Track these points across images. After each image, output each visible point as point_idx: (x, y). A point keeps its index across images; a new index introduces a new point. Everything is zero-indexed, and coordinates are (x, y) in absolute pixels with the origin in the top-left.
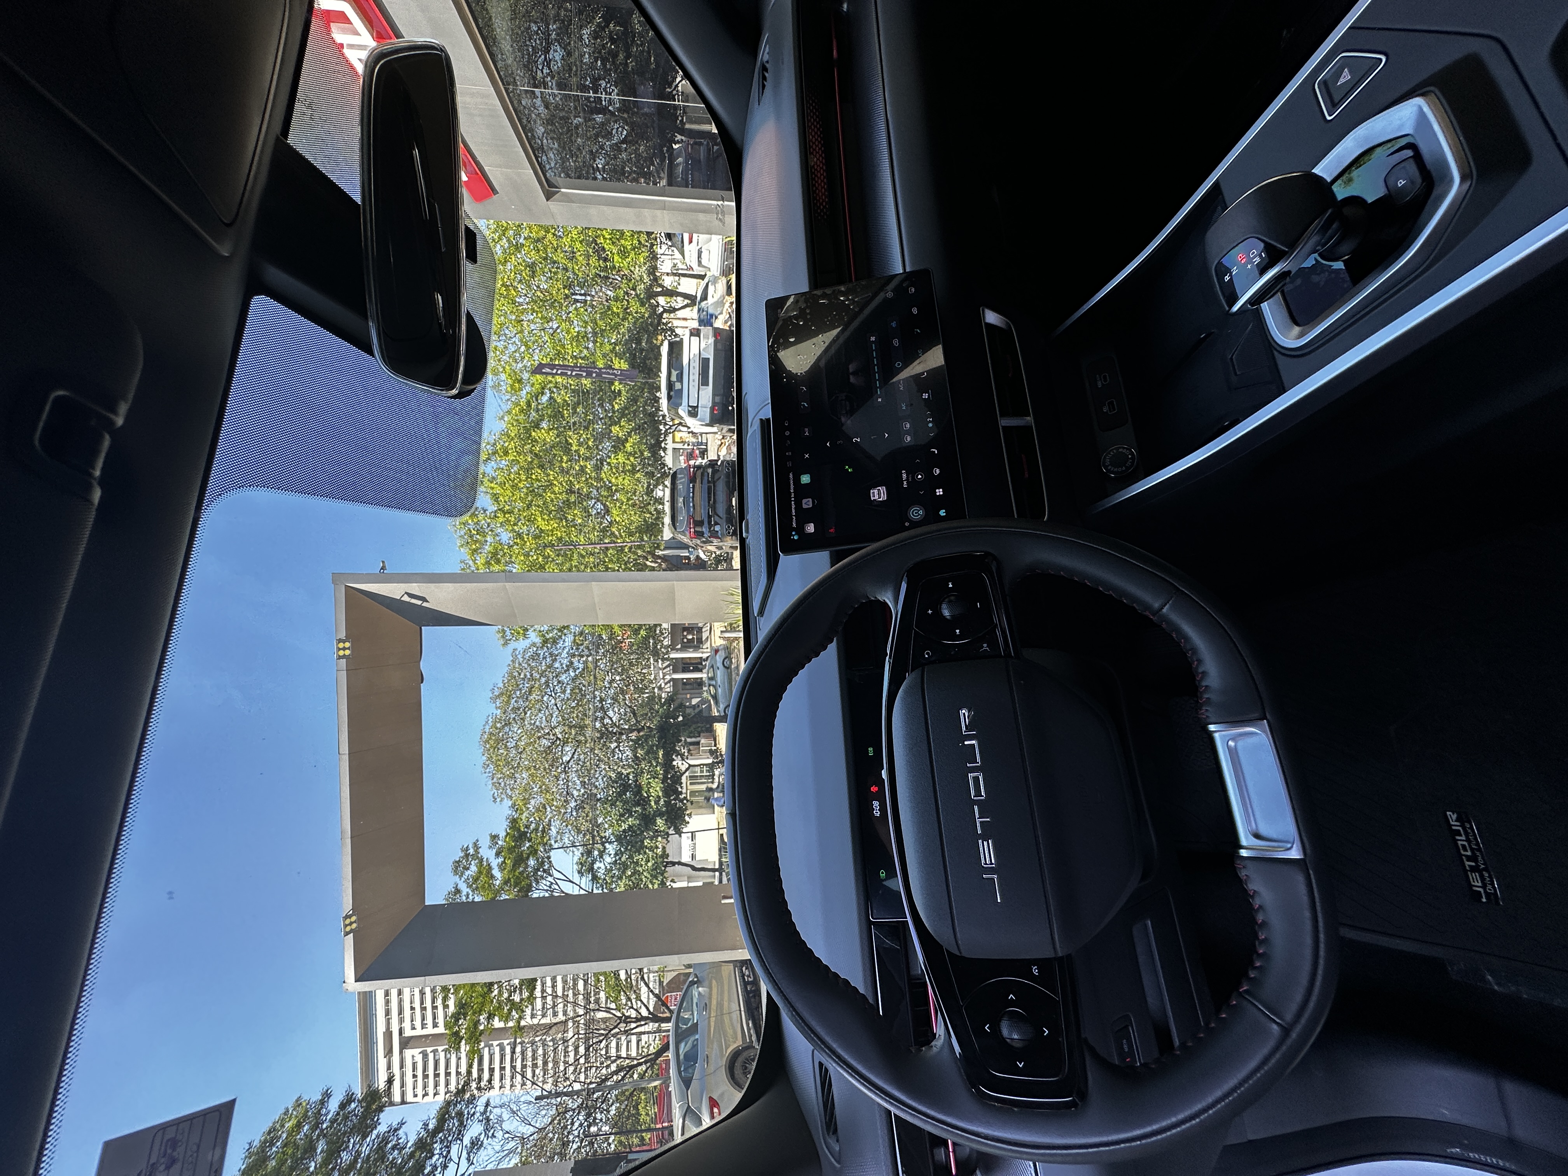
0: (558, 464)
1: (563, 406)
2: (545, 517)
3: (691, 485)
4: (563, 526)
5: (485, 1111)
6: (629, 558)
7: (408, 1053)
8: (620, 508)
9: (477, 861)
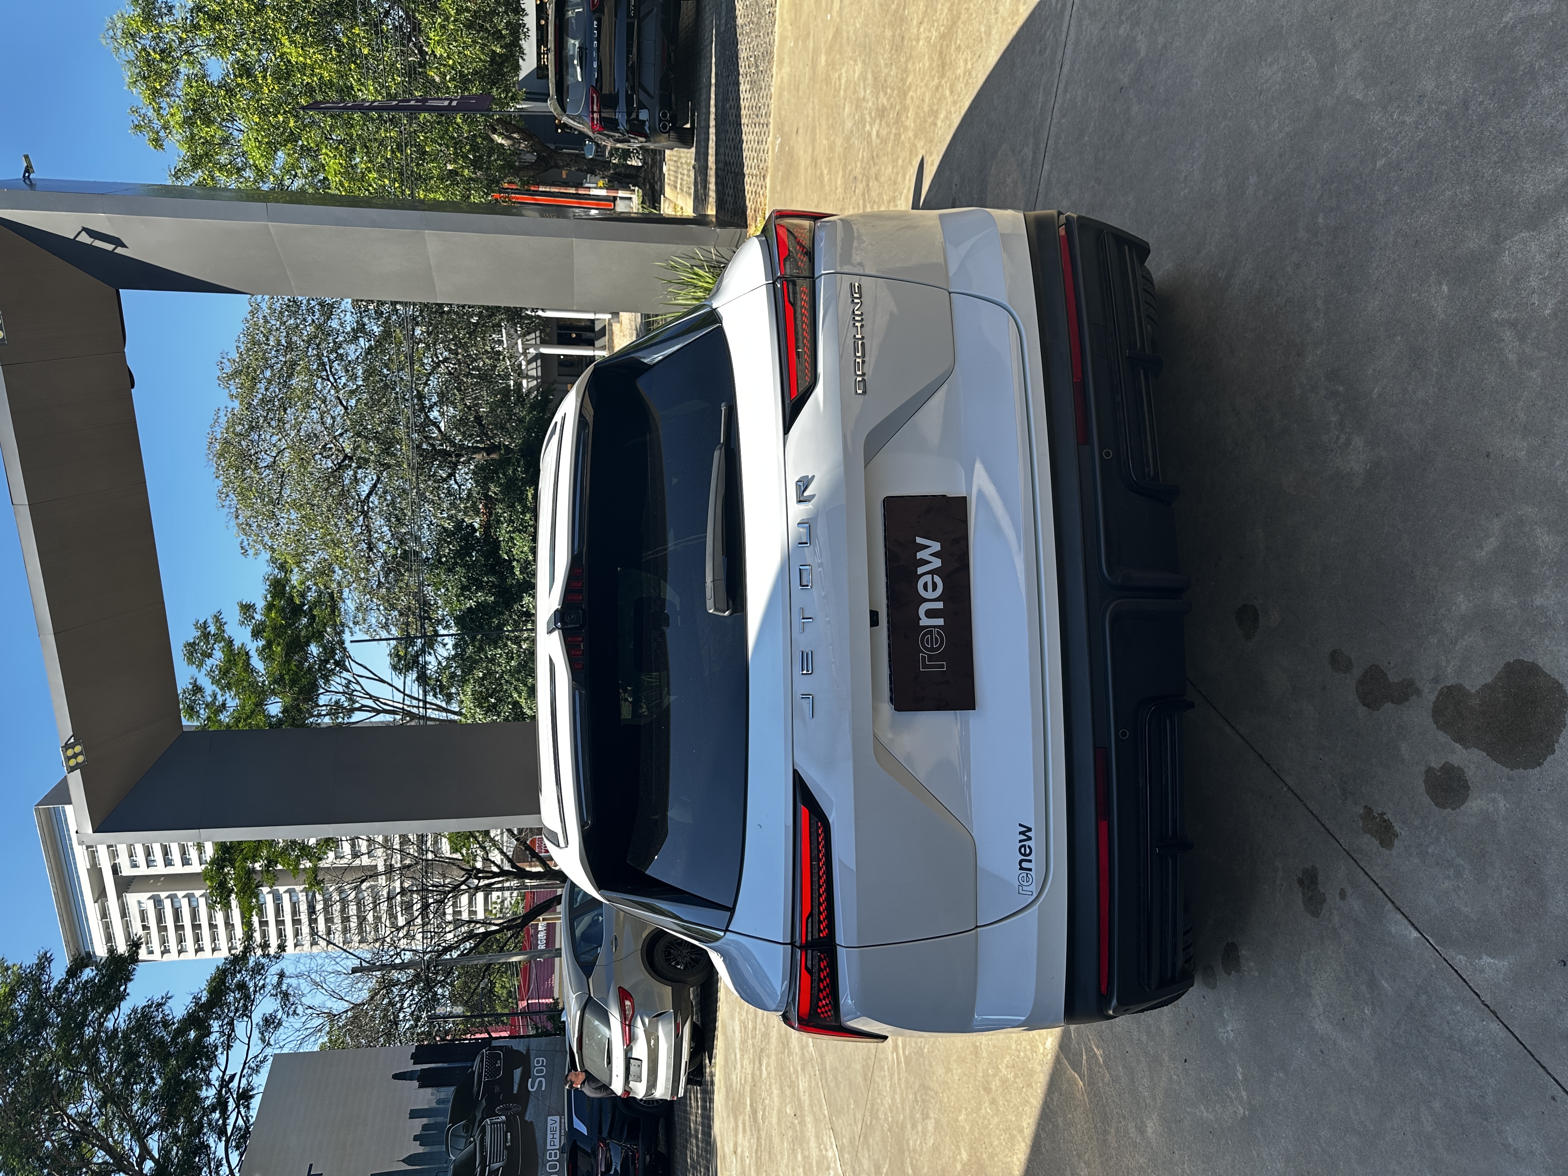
5: (280, 983)
7: (132, 898)
9: (223, 644)
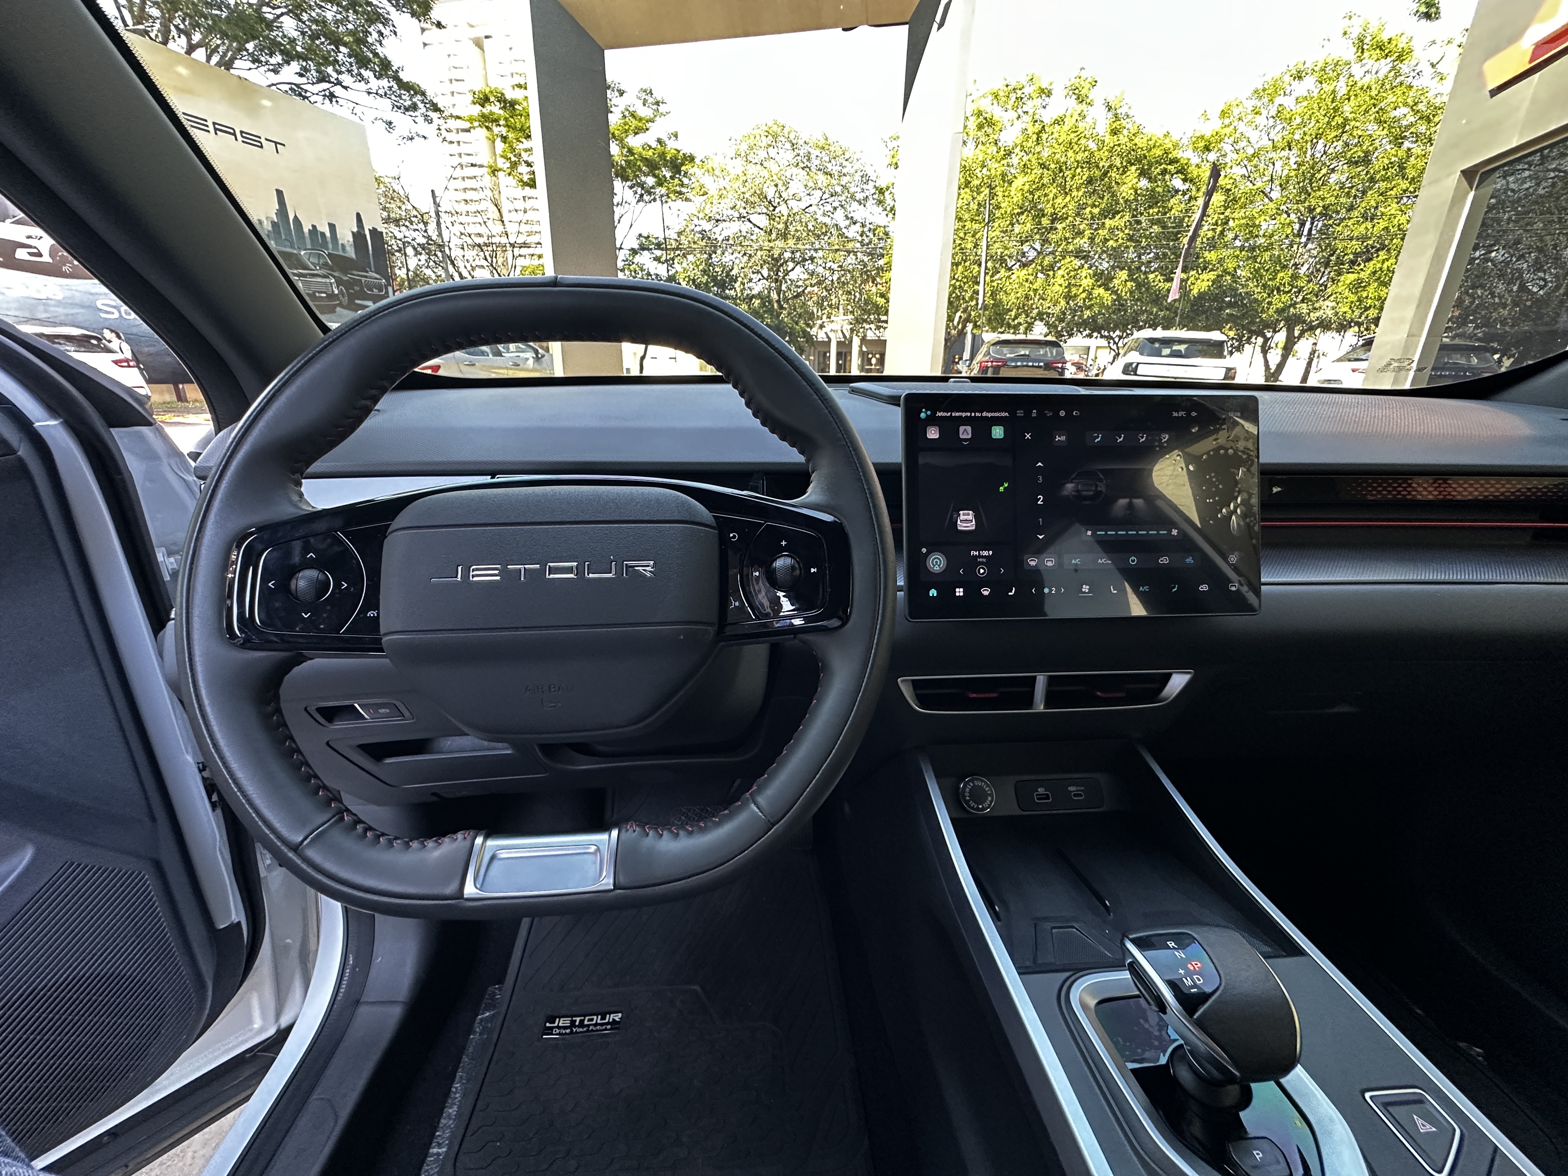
0: (1090, 202)
1: (1164, 207)
2: (1026, 187)
3: (1042, 364)
4: (1013, 209)
6: (966, 291)
8: (1027, 281)
9: (652, 115)
